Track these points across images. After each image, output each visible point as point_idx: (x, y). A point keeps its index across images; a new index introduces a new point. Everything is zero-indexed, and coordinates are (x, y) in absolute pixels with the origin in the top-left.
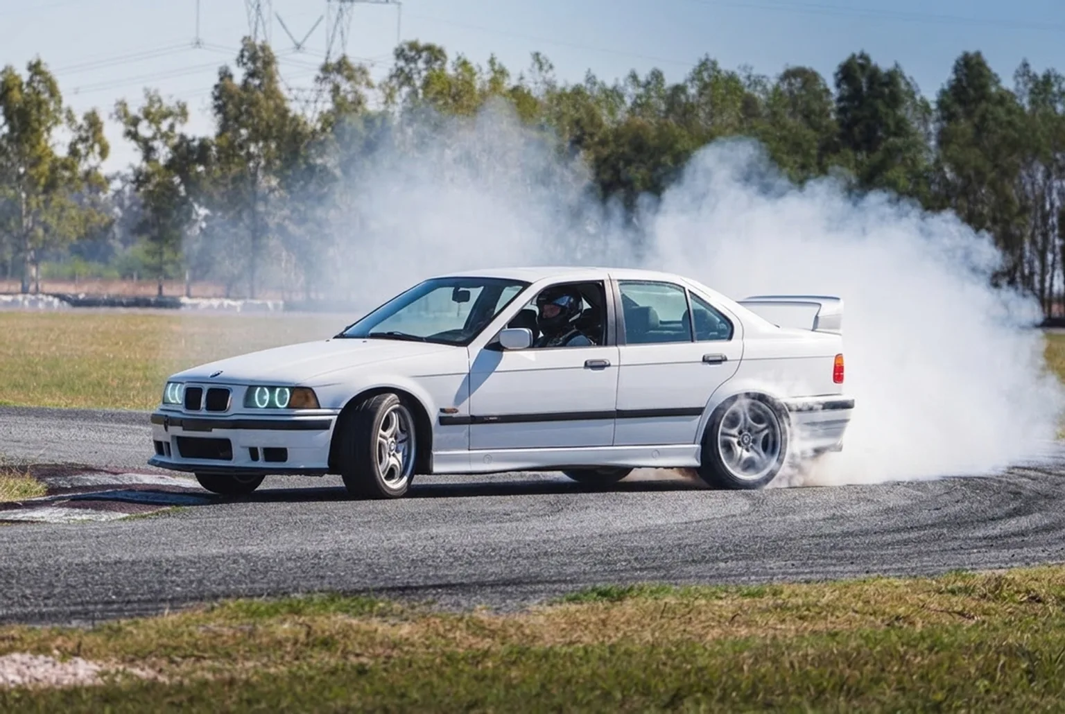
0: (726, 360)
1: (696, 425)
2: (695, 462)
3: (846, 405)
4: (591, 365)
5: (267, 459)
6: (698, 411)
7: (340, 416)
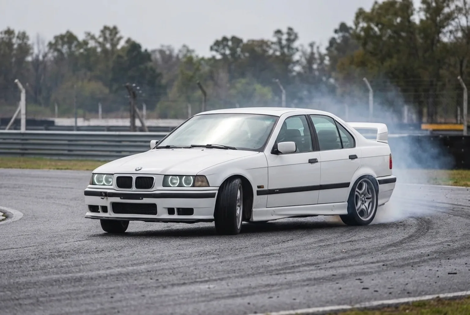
0: (356, 158)
1: (346, 192)
2: (345, 212)
3: (394, 180)
4: (312, 161)
5: (179, 214)
6: (346, 185)
7: (219, 190)
